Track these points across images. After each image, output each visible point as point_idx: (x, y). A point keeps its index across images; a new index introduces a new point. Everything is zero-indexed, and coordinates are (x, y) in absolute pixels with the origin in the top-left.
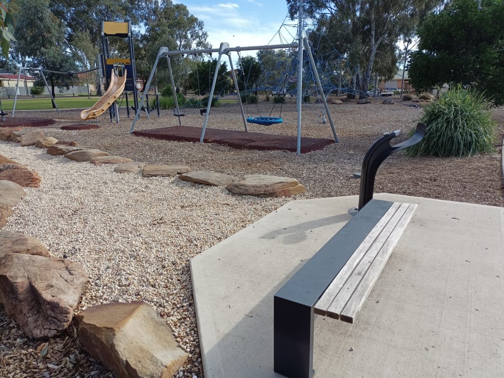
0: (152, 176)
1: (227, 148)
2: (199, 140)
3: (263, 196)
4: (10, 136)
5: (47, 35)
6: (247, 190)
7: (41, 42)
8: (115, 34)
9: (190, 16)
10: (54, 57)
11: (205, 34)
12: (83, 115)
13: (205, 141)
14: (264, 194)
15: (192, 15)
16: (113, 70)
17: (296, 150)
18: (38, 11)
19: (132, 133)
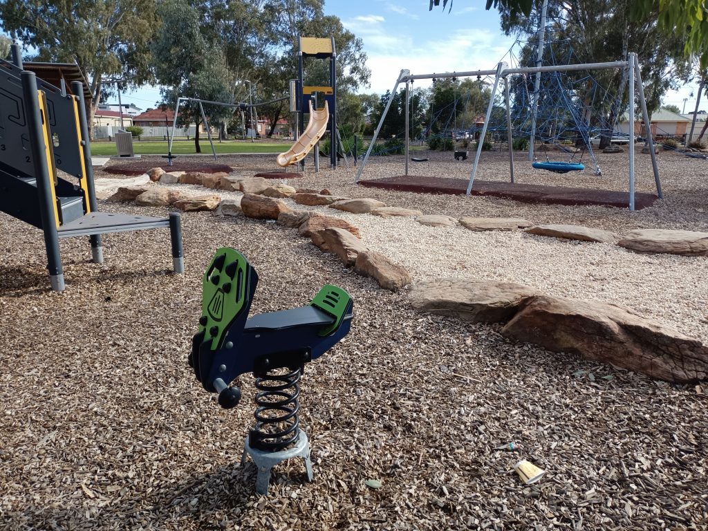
0: (485, 230)
1: (513, 203)
2: (465, 192)
3: (689, 254)
4: (219, 183)
5: (197, 57)
6: (660, 247)
7: (189, 65)
8: (316, 53)
9: (344, 31)
10: (203, 86)
11: (363, 56)
12: (281, 160)
13: (474, 193)
14: (692, 252)
15: (348, 32)
16: (310, 101)
17: (628, 206)
18: (187, 25)
19: (358, 183)
